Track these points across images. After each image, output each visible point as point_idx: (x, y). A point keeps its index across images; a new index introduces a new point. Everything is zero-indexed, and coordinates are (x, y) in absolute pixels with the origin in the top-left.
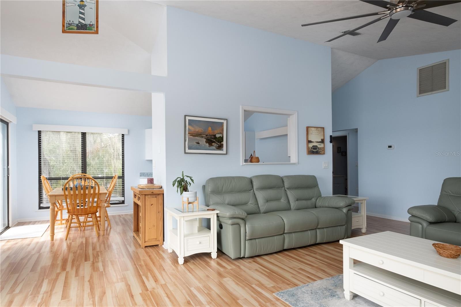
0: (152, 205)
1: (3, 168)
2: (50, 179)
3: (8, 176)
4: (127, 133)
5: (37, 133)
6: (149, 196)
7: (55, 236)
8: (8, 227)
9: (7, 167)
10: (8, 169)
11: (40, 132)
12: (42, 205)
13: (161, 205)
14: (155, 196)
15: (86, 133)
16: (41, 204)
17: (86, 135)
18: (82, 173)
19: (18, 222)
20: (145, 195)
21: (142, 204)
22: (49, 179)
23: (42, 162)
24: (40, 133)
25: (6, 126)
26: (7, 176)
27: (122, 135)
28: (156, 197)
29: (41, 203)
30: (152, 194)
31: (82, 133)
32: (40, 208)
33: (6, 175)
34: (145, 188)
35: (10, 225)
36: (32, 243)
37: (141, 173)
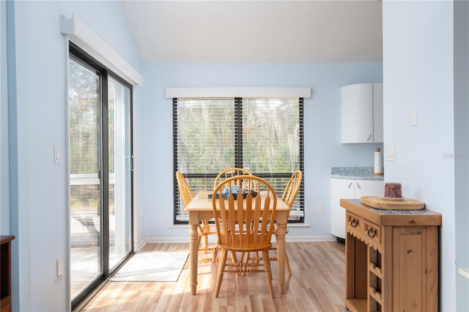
0: (409, 252)
1: (126, 158)
2: (190, 176)
3: (133, 171)
4: (309, 96)
5: (171, 102)
6: (403, 230)
7: (198, 286)
8: (132, 253)
9: (131, 156)
10: (132, 159)
11: (175, 100)
12: (178, 218)
13: (431, 254)
14: (416, 231)
15: (241, 99)
16: (177, 216)
17: (241, 102)
18: (236, 167)
19: (146, 243)
20: (393, 227)
21: (385, 248)
22: (188, 177)
23: (178, 148)
24: (176, 102)
25: (129, 90)
26: (131, 170)
27: (300, 99)
28: (419, 233)
29: (177, 214)
30: (411, 224)
31: (236, 98)
32: (176, 222)
33: (129, 170)
34: (388, 208)
35: (135, 250)
36: (163, 295)
37: (333, 168)
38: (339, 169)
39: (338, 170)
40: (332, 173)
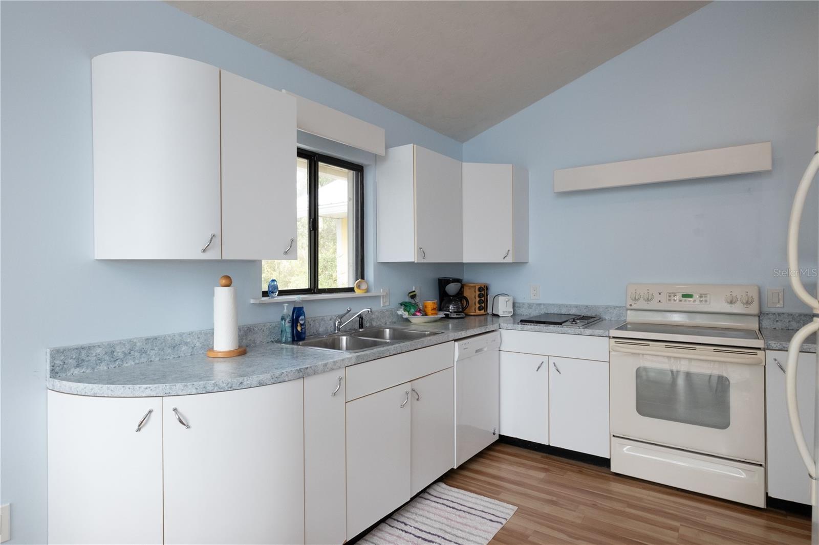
37: (56, 353)
38: (84, 352)
39: (83, 356)
40: (55, 373)
